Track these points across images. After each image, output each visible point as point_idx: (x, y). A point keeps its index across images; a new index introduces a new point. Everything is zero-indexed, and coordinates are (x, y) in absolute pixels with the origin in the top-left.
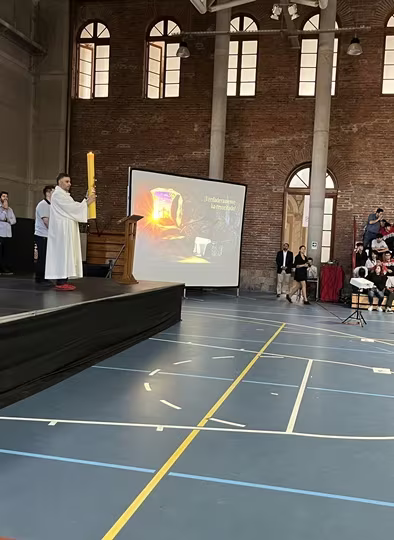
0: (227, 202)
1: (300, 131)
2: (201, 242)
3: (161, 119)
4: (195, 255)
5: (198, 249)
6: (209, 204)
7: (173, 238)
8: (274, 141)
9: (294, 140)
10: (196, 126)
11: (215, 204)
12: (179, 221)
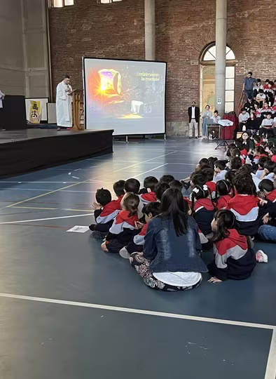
0: (153, 75)
1: (208, 19)
2: (136, 104)
3: (110, 18)
4: (132, 113)
5: (134, 109)
6: (140, 77)
7: (116, 102)
8: (190, 28)
9: (203, 26)
10: (135, 21)
11: (143, 77)
12: (119, 90)
